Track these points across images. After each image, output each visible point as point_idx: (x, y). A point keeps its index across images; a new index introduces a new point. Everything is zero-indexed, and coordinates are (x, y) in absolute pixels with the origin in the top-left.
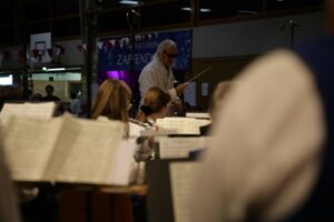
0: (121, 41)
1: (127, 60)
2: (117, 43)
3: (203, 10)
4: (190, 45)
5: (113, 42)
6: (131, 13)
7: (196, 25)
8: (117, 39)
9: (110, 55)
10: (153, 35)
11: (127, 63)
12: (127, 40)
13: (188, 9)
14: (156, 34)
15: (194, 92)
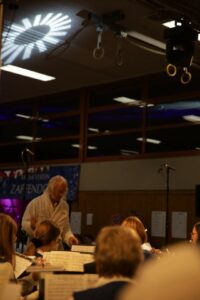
0: (16, 173)
1: (20, 190)
2: (12, 174)
3: (90, 148)
4: (78, 179)
5: (8, 173)
6: (26, 152)
7: (84, 161)
8: (13, 170)
9: (4, 184)
10: (45, 169)
11: (20, 192)
12: (21, 171)
13: (77, 146)
14: (48, 167)
15: (79, 222)
